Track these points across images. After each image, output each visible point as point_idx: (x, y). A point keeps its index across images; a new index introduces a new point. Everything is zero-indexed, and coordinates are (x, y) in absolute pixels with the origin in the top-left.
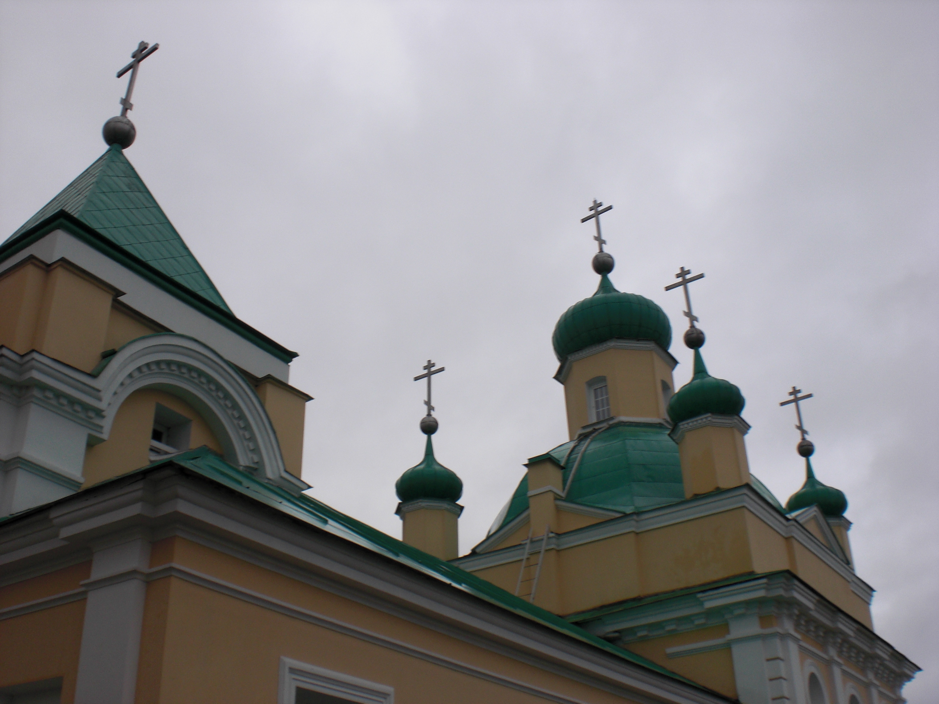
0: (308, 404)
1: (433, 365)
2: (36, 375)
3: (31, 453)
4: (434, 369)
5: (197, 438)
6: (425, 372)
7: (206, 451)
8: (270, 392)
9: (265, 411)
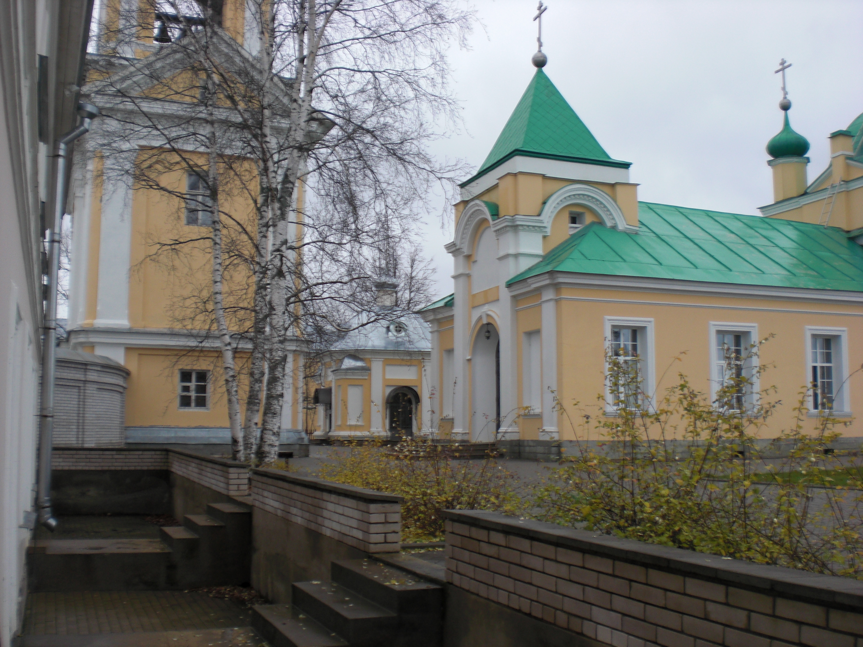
0: (638, 187)
1: (785, 62)
2: (518, 223)
3: (523, 250)
4: (786, 65)
5: (588, 219)
6: (781, 67)
7: (593, 223)
8: (619, 188)
9: (615, 201)
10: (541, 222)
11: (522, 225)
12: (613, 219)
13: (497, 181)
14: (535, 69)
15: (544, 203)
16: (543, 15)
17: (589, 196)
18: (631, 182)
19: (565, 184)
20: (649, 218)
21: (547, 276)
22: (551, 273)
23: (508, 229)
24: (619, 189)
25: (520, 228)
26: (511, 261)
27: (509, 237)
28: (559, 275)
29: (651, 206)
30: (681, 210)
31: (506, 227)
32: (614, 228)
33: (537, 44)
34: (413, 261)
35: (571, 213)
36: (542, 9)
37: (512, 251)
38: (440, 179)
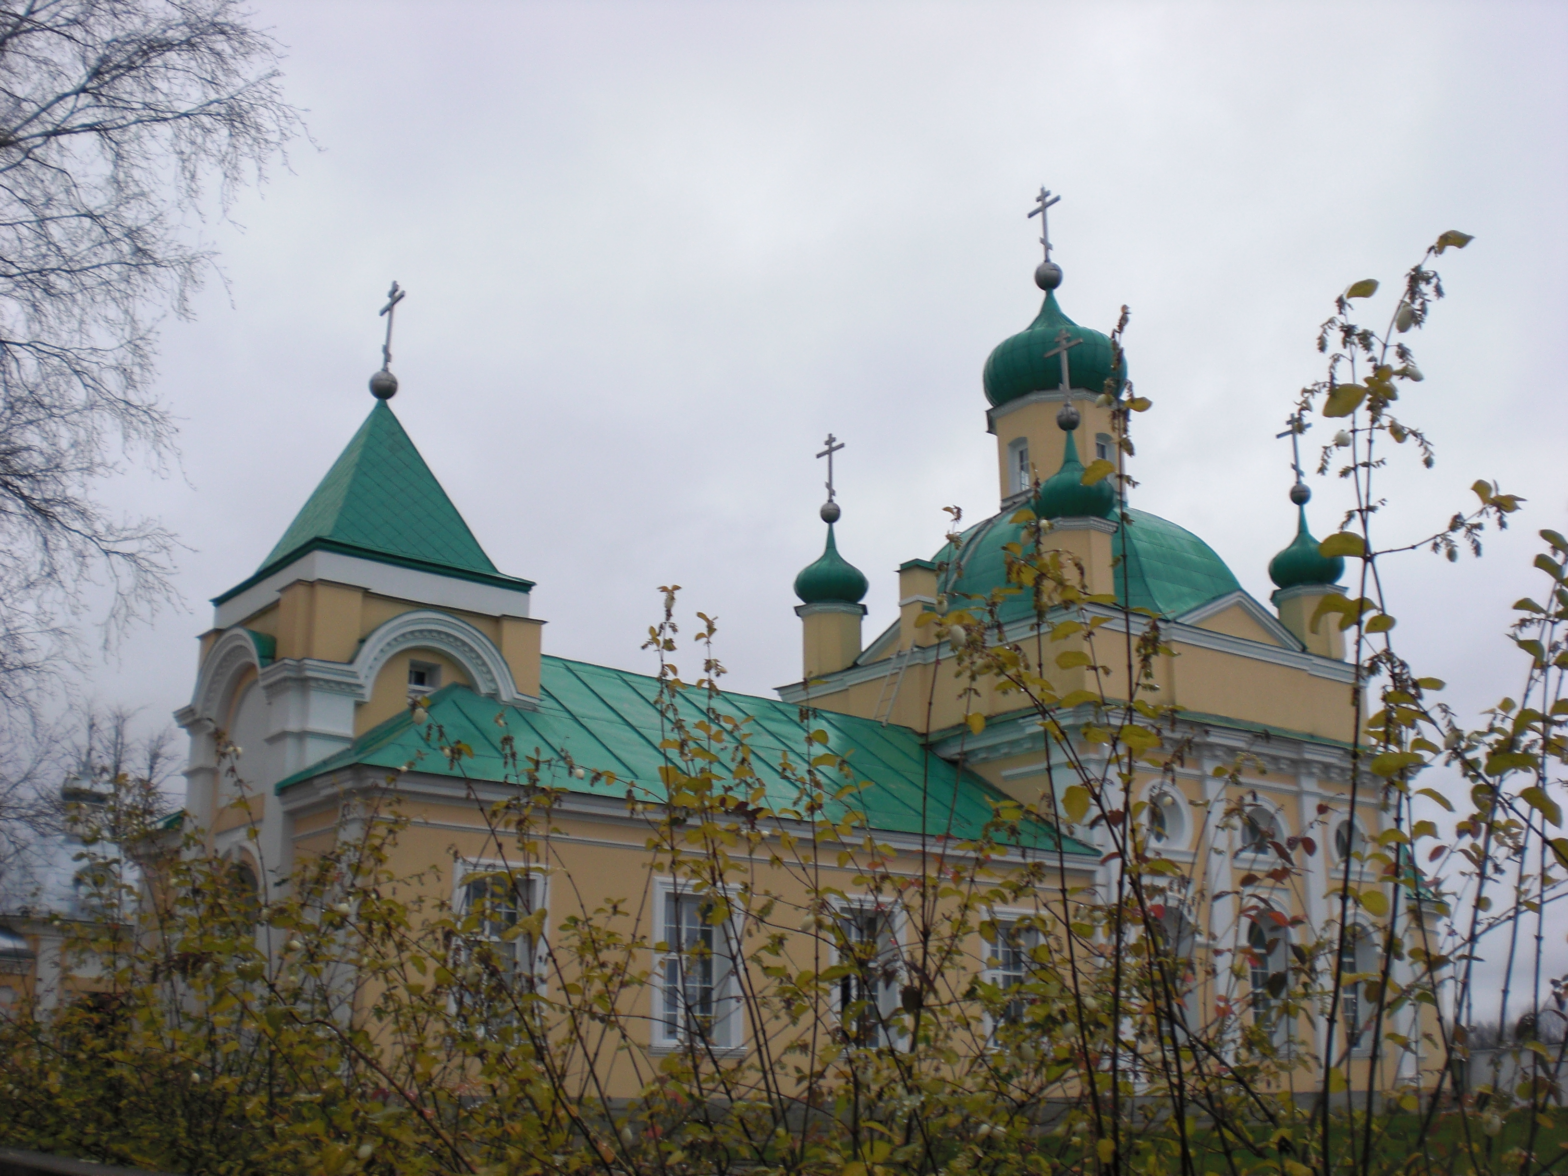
0: (544, 627)
1: (834, 440)
2: (309, 674)
3: (314, 725)
4: (834, 444)
5: (446, 677)
6: (826, 448)
7: (455, 686)
8: (507, 626)
9: (499, 649)
10: (354, 675)
11: (317, 679)
12: (493, 680)
13: (277, 595)
14: (373, 401)
15: (362, 641)
16: (397, 307)
17: (448, 635)
18: (532, 616)
19: (407, 608)
20: (561, 685)
21: (348, 774)
22: (357, 768)
23: (289, 684)
24: (508, 628)
25: (313, 684)
26: (290, 744)
27: (291, 700)
28: (370, 773)
29: (570, 665)
30: (626, 677)
31: (285, 679)
32: (494, 697)
33: (382, 356)
34: (155, 757)
35: (413, 664)
36: (396, 295)
37: (293, 726)
38: (107, 553)
